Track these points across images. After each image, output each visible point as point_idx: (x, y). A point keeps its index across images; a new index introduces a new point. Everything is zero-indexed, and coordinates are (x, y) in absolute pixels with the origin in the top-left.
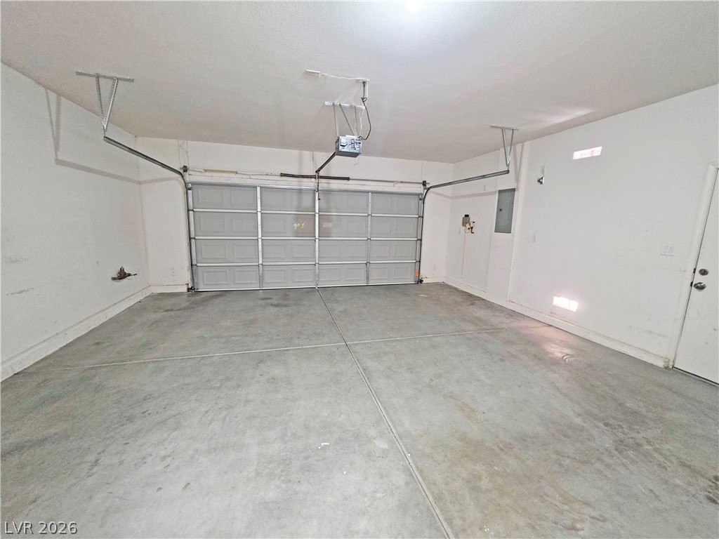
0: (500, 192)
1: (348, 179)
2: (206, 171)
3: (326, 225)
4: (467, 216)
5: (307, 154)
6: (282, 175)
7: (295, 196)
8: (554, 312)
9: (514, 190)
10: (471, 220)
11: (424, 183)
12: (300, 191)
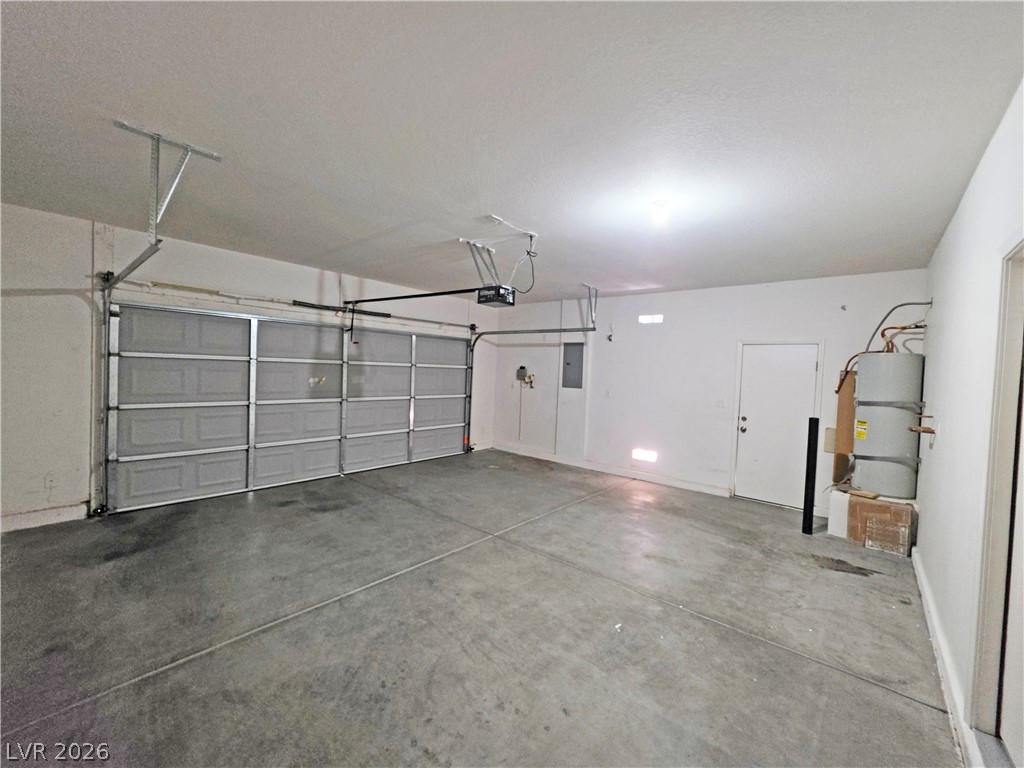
0: (566, 344)
1: (388, 316)
2: (155, 285)
3: (355, 380)
4: (522, 368)
5: (331, 276)
6: (296, 303)
7: (312, 337)
8: (635, 464)
9: (582, 344)
10: (529, 373)
11: (473, 327)
12: (320, 327)
